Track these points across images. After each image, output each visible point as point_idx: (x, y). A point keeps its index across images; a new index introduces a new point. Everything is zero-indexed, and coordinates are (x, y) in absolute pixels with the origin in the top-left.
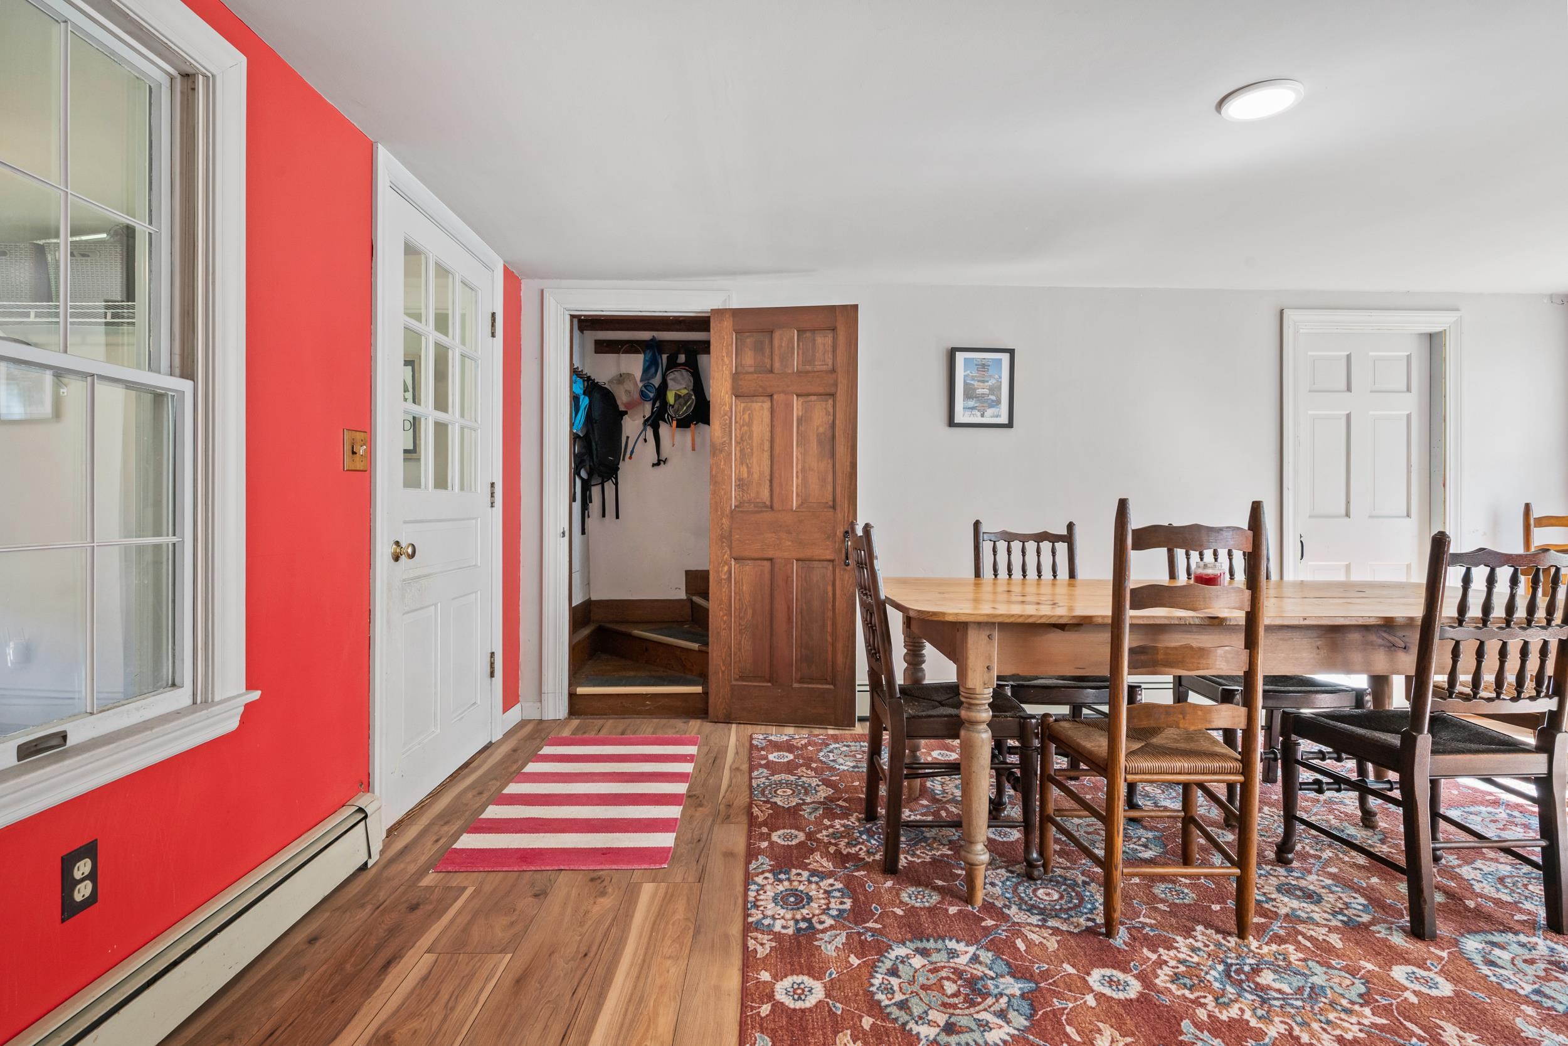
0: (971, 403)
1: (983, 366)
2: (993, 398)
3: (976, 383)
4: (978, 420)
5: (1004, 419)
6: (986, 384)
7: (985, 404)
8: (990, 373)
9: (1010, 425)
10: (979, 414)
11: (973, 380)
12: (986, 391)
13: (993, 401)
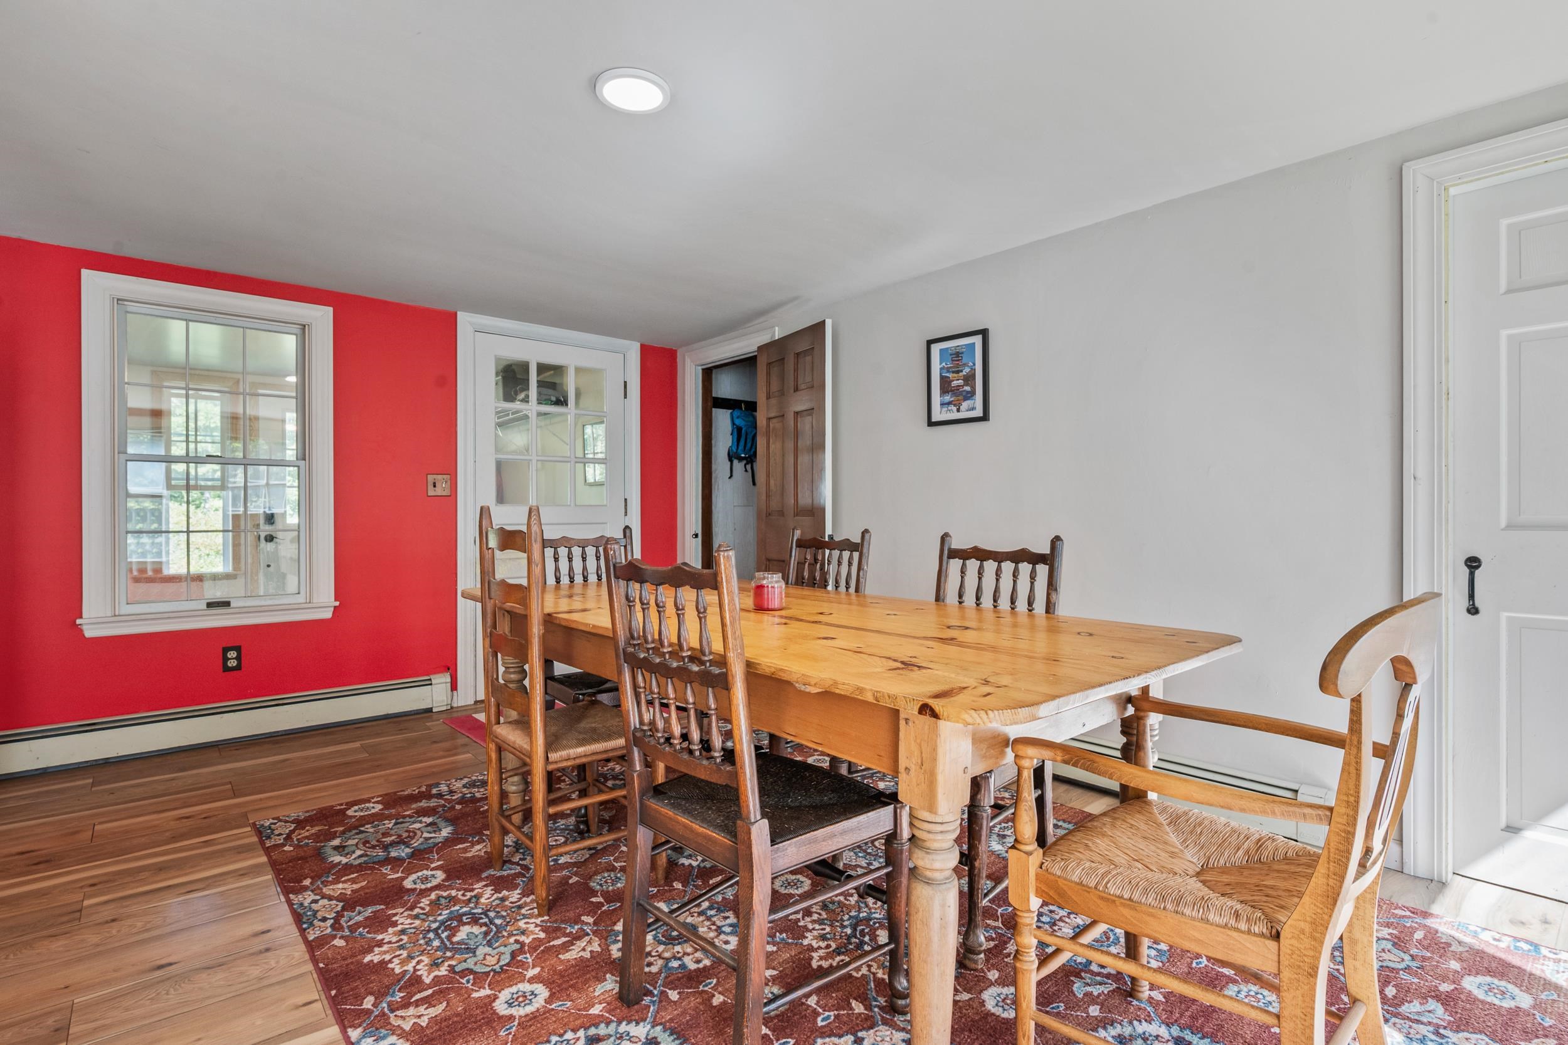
0: (948, 398)
1: (957, 355)
2: (968, 388)
3: (950, 375)
4: (955, 416)
5: (978, 412)
6: (961, 374)
7: (961, 398)
8: (964, 361)
9: (985, 418)
10: (955, 409)
11: (948, 372)
12: (961, 382)
13: (968, 392)
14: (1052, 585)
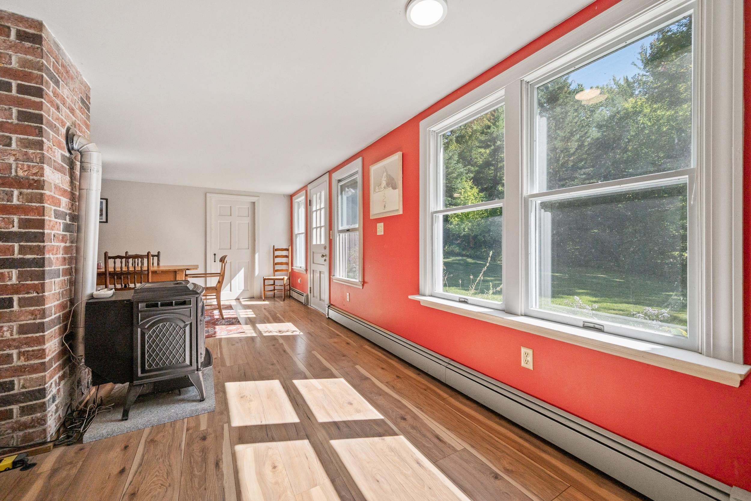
14: (158, 260)
